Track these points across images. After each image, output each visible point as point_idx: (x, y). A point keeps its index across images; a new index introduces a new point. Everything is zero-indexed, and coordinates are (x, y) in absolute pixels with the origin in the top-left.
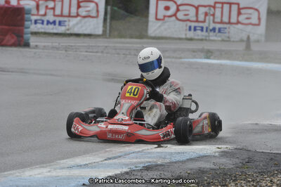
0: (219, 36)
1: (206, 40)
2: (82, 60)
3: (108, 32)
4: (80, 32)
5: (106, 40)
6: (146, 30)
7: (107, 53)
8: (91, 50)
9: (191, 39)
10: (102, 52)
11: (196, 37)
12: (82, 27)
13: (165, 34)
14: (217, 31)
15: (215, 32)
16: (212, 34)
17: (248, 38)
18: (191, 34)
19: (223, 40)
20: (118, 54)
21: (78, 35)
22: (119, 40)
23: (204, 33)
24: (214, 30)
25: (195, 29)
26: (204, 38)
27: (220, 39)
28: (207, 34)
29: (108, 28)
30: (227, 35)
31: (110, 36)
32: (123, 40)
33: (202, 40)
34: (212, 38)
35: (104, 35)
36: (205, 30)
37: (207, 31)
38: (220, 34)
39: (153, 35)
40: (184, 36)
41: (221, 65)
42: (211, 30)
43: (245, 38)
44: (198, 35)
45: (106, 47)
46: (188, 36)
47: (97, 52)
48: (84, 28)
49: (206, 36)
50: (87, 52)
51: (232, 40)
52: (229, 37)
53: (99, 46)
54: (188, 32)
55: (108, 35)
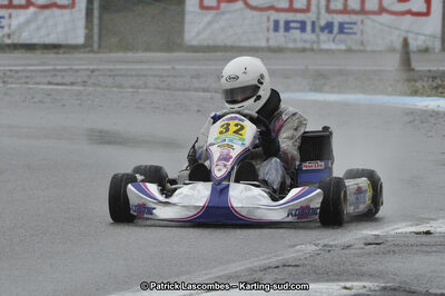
0: (341, 41)
1: (312, 50)
2: (41, 102)
3: (96, 37)
4: (35, 41)
5: (92, 55)
6: (181, 32)
7: (94, 84)
8: (59, 80)
9: (279, 50)
10: (84, 83)
11: (291, 45)
12: (38, 29)
13: (221, 40)
14: (336, 30)
15: (331, 32)
16: (324, 36)
17: (406, 43)
18: (279, 39)
19: (349, 50)
20: (120, 86)
21: (30, 47)
22: (120, 55)
23: (309, 36)
24: (329, 27)
25: (287, 27)
26: (308, 46)
27: (343, 47)
28: (313, 37)
29: (96, 30)
30: (358, 37)
31: (100, 46)
32: (130, 55)
33: (304, 50)
34: (324, 46)
35: (86, 46)
36: (309, 28)
37: (313, 30)
38: (343, 36)
39: (195, 43)
40: (263, 44)
41: (346, 104)
42: (322, 29)
43: (398, 45)
44: (295, 41)
45: (93, 71)
46: (272, 43)
47: (72, 84)
48: (43, 32)
49: (313, 42)
50: (50, 83)
51: (369, 48)
52: (362, 43)
53: (77, 71)
54: (272, 34)
55: (96, 46)
